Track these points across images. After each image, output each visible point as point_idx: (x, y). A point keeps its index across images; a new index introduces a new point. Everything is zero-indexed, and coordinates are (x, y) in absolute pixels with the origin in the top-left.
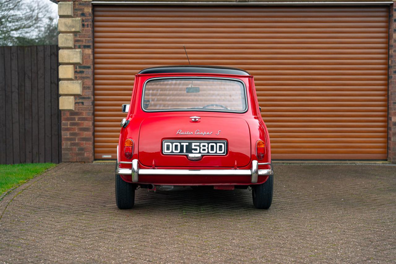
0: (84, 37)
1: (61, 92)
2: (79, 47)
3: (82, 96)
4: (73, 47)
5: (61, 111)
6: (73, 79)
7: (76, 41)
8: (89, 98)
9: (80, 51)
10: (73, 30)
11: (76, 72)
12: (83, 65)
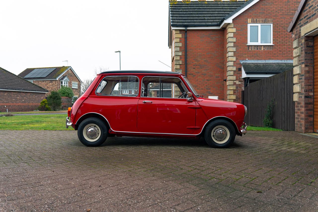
0: (302, 58)
1: (294, 91)
2: (300, 64)
3: (301, 93)
4: (298, 65)
5: (294, 102)
6: (298, 83)
7: (299, 61)
8: (303, 94)
9: (300, 67)
10: (298, 55)
11: (299, 79)
12: (302, 74)
